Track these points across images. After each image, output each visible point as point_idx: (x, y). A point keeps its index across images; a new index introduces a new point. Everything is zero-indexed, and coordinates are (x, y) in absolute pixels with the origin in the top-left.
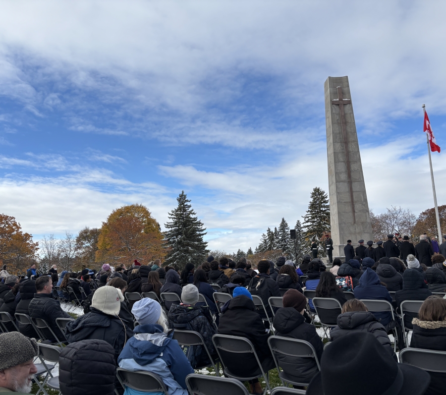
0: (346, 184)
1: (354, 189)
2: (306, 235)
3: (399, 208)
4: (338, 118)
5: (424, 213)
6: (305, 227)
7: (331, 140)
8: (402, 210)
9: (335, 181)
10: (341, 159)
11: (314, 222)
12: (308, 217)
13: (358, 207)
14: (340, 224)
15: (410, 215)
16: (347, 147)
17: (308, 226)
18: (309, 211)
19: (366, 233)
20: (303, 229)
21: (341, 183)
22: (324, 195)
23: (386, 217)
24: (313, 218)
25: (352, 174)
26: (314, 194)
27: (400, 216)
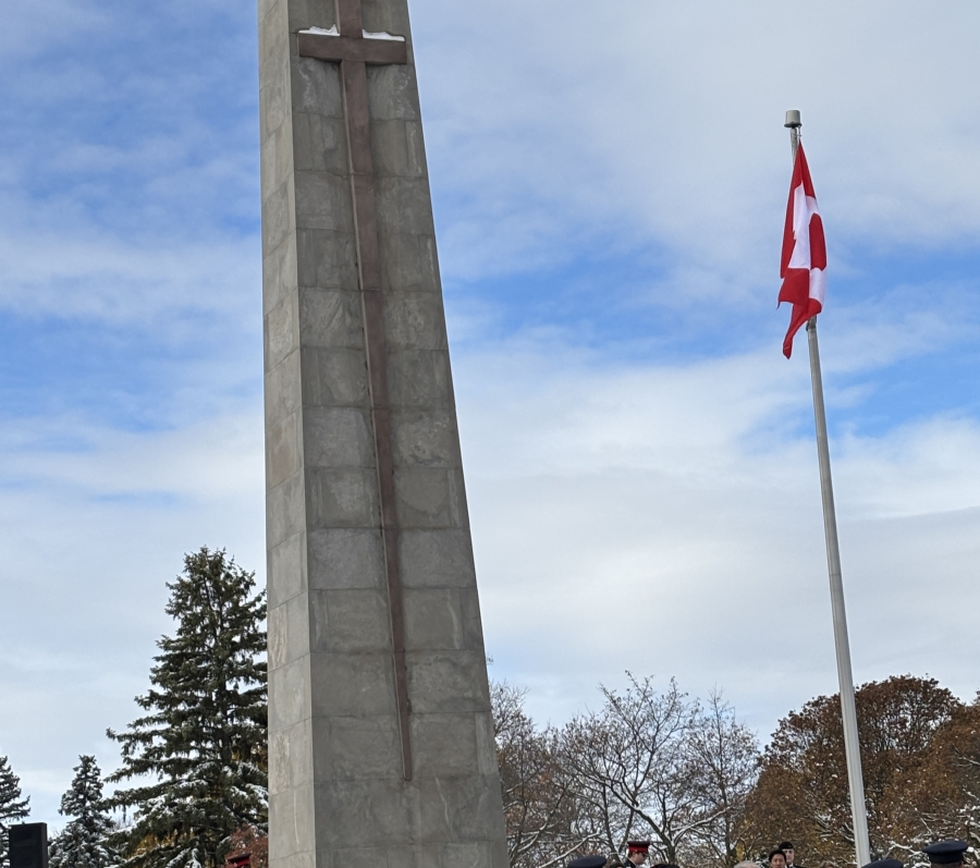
0: (365, 541)
1: (412, 573)
2: (130, 851)
3: (666, 690)
4: (330, 143)
5: (797, 722)
6: (125, 799)
7: (289, 274)
8: (683, 701)
9: (301, 522)
10: (344, 390)
11: (180, 766)
12: (146, 738)
13: (429, 679)
14: (321, 786)
15: (727, 729)
16: (377, 321)
17: (143, 795)
18: (154, 696)
19: (473, 839)
20: (115, 815)
21: (338, 535)
22: (250, 598)
23: (594, 741)
24: (176, 743)
25: (402, 483)
26: (187, 593)
27: (672, 737)
